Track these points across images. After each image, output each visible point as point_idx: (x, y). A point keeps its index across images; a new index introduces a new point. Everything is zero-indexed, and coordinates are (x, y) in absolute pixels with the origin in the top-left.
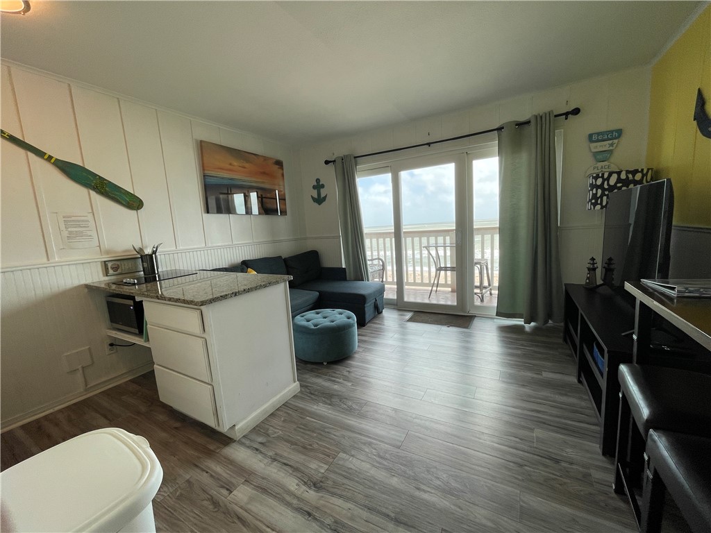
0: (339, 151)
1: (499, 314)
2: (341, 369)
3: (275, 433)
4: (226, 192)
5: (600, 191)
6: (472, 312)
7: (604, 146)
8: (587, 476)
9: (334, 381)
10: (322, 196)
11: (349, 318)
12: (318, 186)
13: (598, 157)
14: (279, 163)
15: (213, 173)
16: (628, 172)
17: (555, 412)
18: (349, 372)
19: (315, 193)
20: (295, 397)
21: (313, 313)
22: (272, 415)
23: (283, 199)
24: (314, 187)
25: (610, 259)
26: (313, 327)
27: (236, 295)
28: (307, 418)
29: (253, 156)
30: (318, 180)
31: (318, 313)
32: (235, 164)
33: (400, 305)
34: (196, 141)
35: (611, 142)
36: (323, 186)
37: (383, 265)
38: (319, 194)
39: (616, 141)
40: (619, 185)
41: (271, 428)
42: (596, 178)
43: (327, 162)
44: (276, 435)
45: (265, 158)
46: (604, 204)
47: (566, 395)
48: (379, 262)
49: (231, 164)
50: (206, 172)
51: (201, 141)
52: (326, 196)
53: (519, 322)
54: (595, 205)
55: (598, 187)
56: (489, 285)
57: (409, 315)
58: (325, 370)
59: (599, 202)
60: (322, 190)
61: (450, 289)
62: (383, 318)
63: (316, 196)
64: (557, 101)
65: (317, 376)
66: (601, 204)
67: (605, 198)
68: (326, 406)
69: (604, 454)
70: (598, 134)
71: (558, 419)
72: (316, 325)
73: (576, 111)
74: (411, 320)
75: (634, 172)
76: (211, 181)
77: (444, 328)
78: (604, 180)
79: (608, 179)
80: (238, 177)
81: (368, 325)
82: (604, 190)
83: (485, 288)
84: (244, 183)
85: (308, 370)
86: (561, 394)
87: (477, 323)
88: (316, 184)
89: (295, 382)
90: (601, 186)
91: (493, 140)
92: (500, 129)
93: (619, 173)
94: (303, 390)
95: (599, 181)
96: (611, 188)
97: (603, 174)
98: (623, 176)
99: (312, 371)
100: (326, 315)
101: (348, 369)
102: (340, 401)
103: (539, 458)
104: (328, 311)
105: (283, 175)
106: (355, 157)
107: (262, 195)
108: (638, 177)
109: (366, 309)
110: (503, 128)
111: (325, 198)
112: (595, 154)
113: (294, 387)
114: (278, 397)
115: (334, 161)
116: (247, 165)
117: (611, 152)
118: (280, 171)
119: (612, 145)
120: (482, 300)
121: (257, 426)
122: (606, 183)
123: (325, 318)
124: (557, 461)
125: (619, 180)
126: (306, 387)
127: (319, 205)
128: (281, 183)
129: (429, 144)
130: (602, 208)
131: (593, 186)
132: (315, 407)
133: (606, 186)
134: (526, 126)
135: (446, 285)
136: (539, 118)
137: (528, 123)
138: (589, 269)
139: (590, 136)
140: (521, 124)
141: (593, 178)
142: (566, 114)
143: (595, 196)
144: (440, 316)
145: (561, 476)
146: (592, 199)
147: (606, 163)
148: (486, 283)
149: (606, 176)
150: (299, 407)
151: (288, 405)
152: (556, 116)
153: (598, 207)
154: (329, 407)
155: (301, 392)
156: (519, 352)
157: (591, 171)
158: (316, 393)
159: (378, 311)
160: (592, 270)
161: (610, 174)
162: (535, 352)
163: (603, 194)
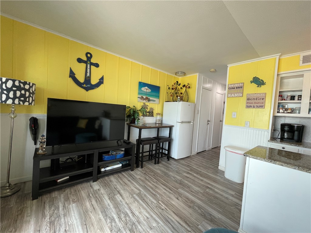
46: (30, 102)
54: (24, 102)
55: (26, 90)
59: (27, 100)
66: (29, 101)
67: (31, 99)
78: (30, 87)
82: (30, 93)
90: (28, 90)
122: (31, 88)
130: (30, 104)
143: (22, 95)
149: (31, 85)
153: (27, 104)
163: (29, 96)
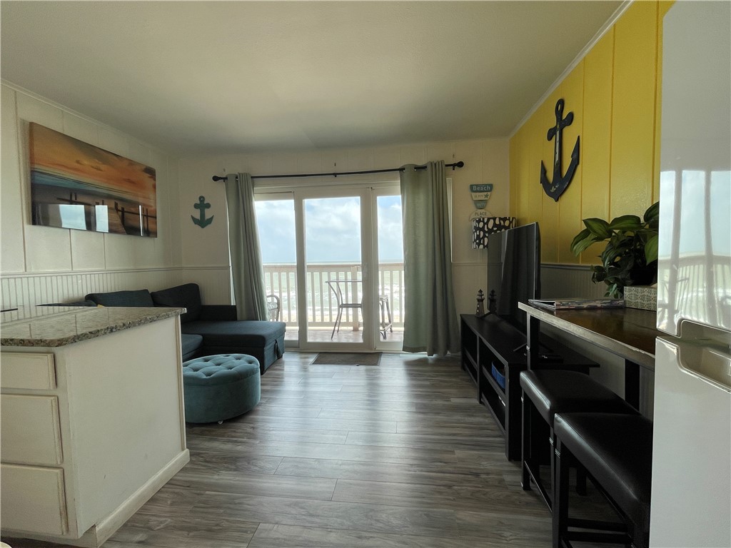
0: (232, 168)
1: (405, 349)
2: (243, 427)
3: (161, 523)
4: (69, 198)
5: (482, 233)
6: (379, 349)
7: (481, 196)
8: (502, 481)
9: (236, 441)
10: (208, 216)
11: (250, 363)
12: (202, 205)
13: (478, 205)
14: (151, 172)
15: (47, 169)
16: (500, 219)
17: (467, 432)
18: (253, 428)
19: (197, 214)
20: (184, 470)
21: (199, 361)
22: (153, 500)
23: (150, 216)
24: (196, 206)
25: (493, 292)
26: (205, 377)
27: (112, 331)
28: (207, 492)
29: (115, 158)
30: (202, 199)
31: (206, 361)
32: (86, 162)
33: (302, 347)
34: (23, 122)
35: (486, 193)
36: (208, 206)
37: (278, 304)
38: (203, 215)
39: (489, 193)
40: (495, 229)
41: (154, 518)
42: (479, 221)
43: (216, 179)
44: (162, 526)
45: (131, 163)
46: (486, 244)
47: (473, 416)
48: (273, 300)
49: (78, 162)
50: (36, 166)
51: (31, 124)
52: (213, 217)
53: (423, 355)
54: (479, 244)
56: (390, 321)
57: (312, 359)
58: (221, 431)
59: (482, 242)
60: (207, 211)
61: (352, 328)
62: (283, 363)
63: (198, 216)
64: (445, 153)
65: (211, 440)
66: (483, 244)
67: (486, 239)
68: (230, 472)
69: (510, 460)
70: (477, 186)
71: (470, 438)
72: (208, 374)
73: (461, 164)
74: (316, 362)
75: (505, 219)
76: (41, 179)
77: (354, 368)
78: (484, 224)
79: (487, 223)
80: (90, 180)
81: (267, 372)
82: (485, 232)
83: (387, 325)
84: (98, 190)
85: (196, 434)
86: (469, 416)
87: (383, 359)
88: (198, 202)
89: (183, 450)
90: (482, 229)
91: (395, 179)
92: (401, 170)
93: (494, 219)
94: (194, 459)
95: (481, 225)
96: (490, 231)
97: (483, 219)
98: (497, 222)
99: (202, 434)
100: (217, 362)
101: (252, 425)
102: (249, 463)
103: (463, 476)
104: (221, 357)
105: (154, 187)
106: (252, 177)
107: (123, 209)
108: (507, 223)
109: (265, 353)
110: (404, 169)
111: (210, 221)
112: (476, 202)
113: (183, 456)
114: (160, 473)
115: (225, 179)
116: (103, 167)
117: (485, 201)
118: (153, 182)
119: (486, 196)
120: (385, 338)
121: (128, 521)
122: (486, 226)
123: (219, 365)
124: (477, 475)
125: (495, 225)
126: (198, 454)
127: (203, 227)
128: (152, 196)
129: (335, 175)
130: (484, 247)
131: (477, 229)
132: (216, 477)
133: (486, 230)
134: (423, 171)
135: (347, 324)
136: (434, 165)
137: (424, 168)
138: (478, 300)
139: (472, 186)
140: (418, 168)
141: (477, 221)
142: (454, 165)
143: (478, 236)
144: (347, 355)
145: (483, 487)
146: (477, 239)
147: (483, 211)
148: (387, 321)
149: (486, 221)
150: (192, 482)
151: (174, 482)
152: (447, 166)
153: (481, 246)
154: (235, 473)
155: (191, 462)
156: (428, 383)
157: (473, 216)
158: (214, 460)
159: (278, 354)
160: (481, 301)
161: (489, 219)
162: (441, 381)
163: (484, 236)
